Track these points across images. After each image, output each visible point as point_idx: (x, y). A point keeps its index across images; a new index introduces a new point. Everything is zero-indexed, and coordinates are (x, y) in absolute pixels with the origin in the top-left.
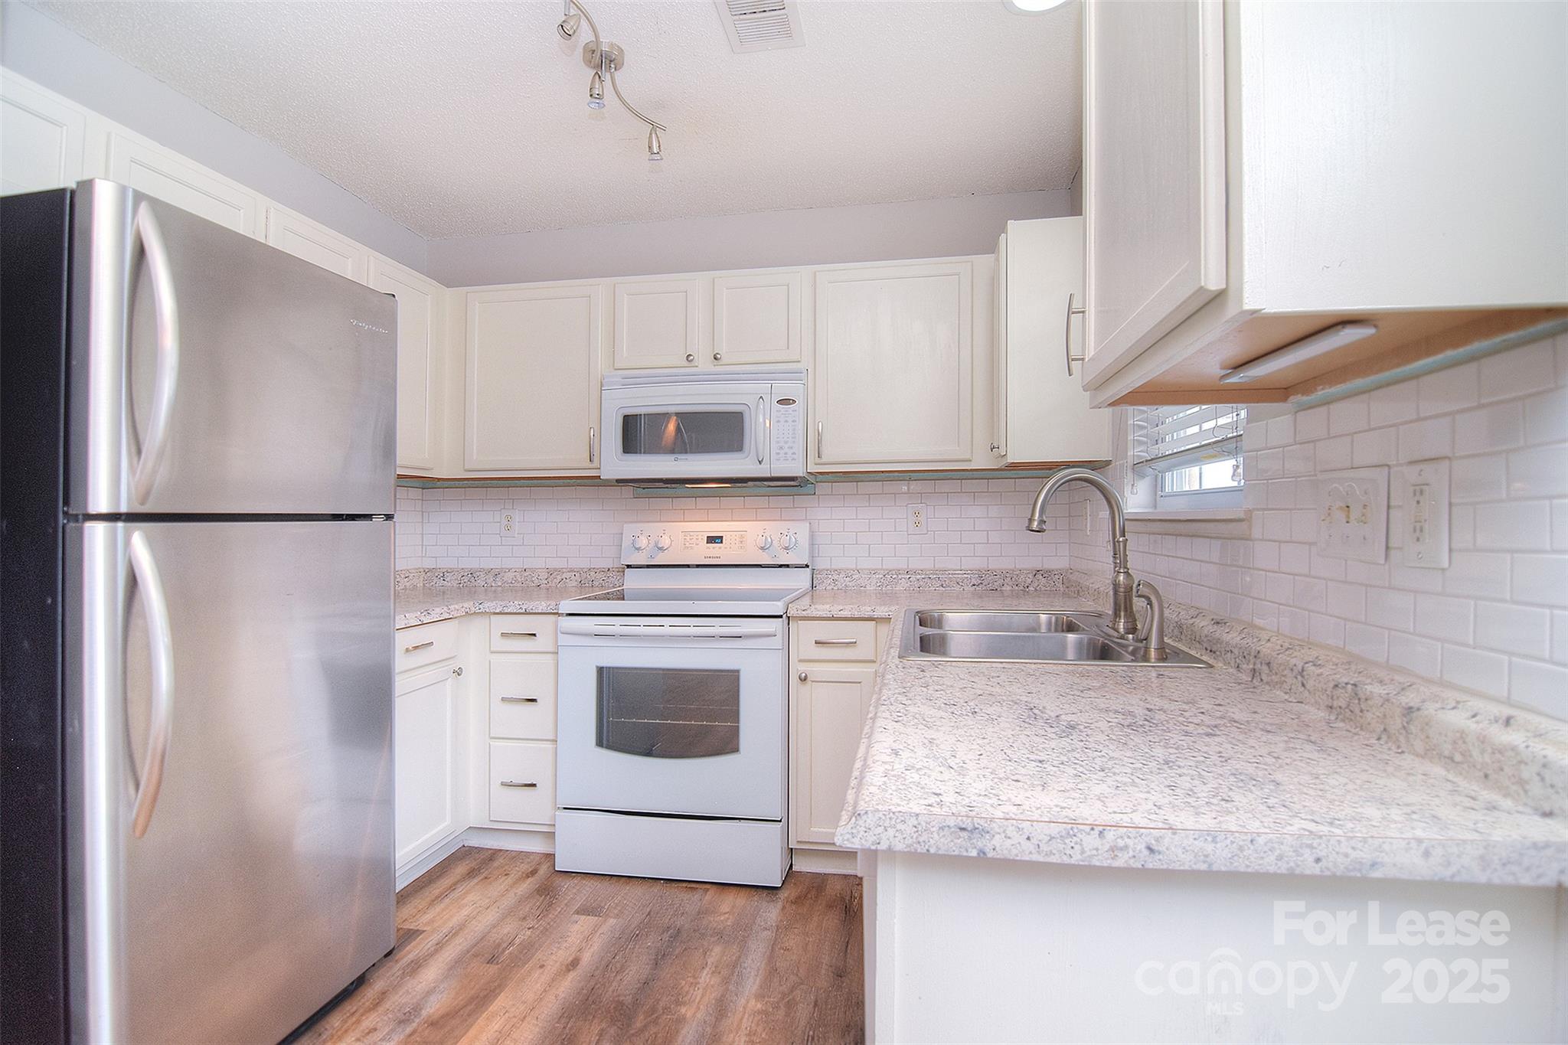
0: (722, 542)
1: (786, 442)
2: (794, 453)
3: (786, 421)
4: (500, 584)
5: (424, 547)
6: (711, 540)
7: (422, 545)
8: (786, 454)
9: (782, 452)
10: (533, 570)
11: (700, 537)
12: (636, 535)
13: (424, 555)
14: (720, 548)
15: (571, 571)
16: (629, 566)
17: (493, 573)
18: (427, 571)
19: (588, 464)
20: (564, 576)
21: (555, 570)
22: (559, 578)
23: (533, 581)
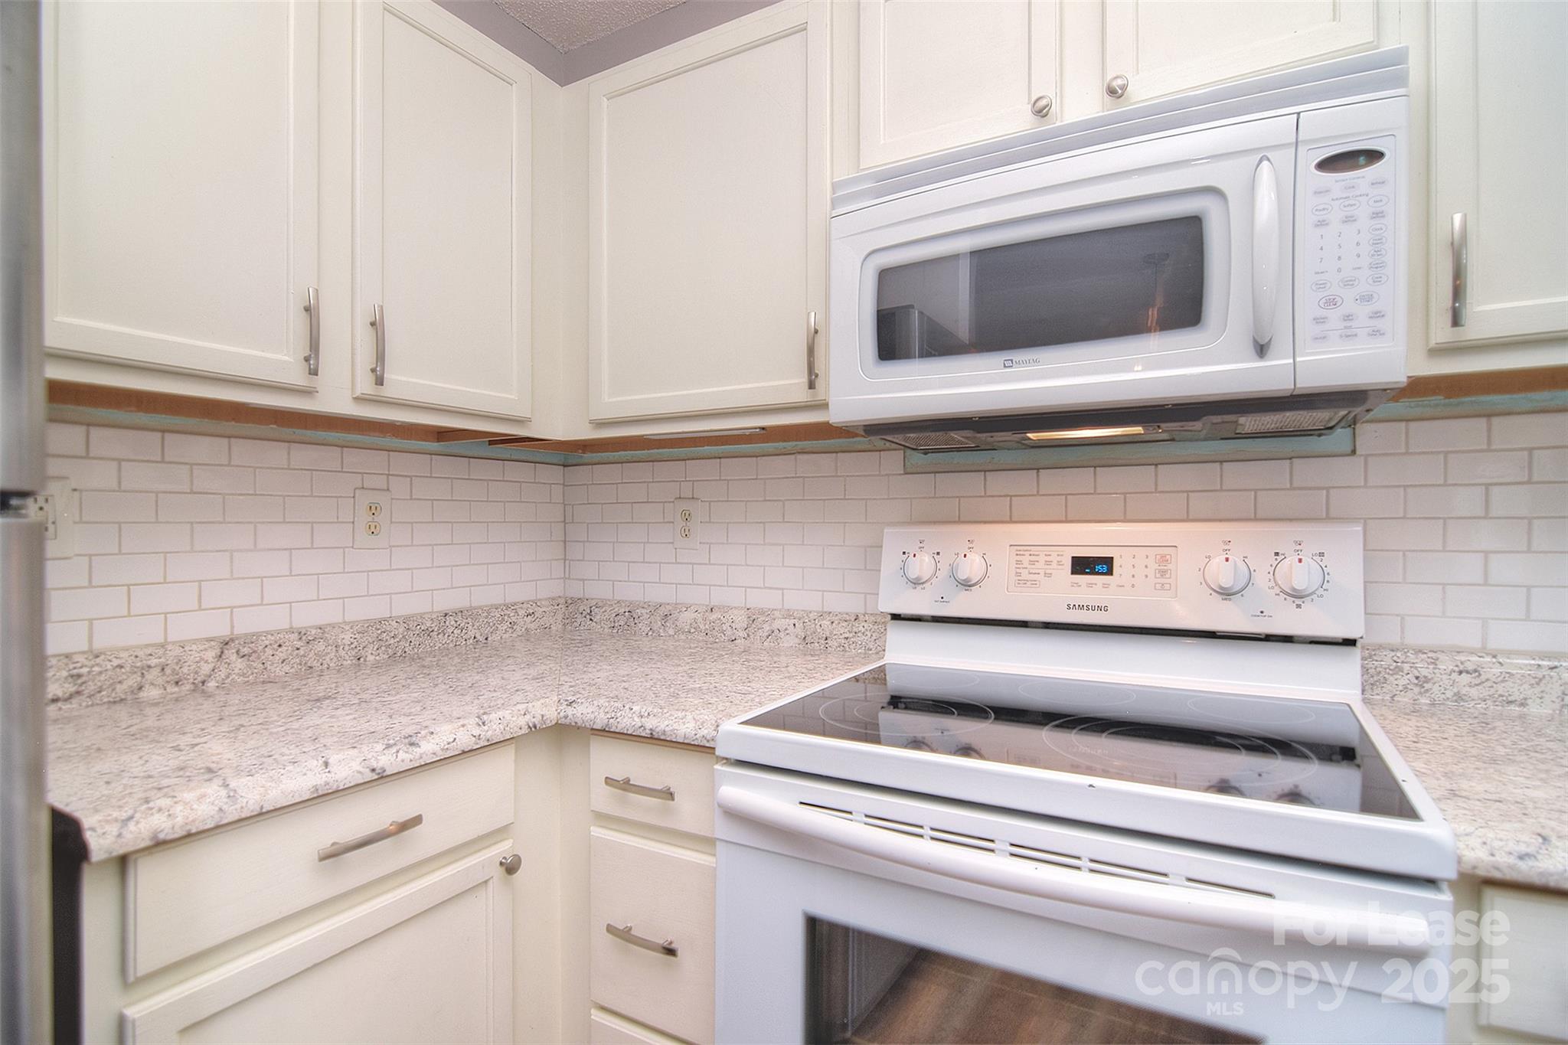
0: (1110, 572)
1: (1348, 283)
2: (1377, 315)
3: (1349, 220)
4: (671, 632)
5: (567, 562)
6: (1082, 565)
7: (565, 560)
8: (1348, 317)
9: (1334, 315)
10: (726, 609)
11: (1054, 558)
12: (911, 550)
13: (567, 576)
14: (1106, 586)
15: (789, 614)
16: (896, 617)
17: (663, 611)
18: (570, 601)
19: (802, 395)
20: (776, 625)
21: (762, 612)
22: (767, 627)
23: (723, 632)
